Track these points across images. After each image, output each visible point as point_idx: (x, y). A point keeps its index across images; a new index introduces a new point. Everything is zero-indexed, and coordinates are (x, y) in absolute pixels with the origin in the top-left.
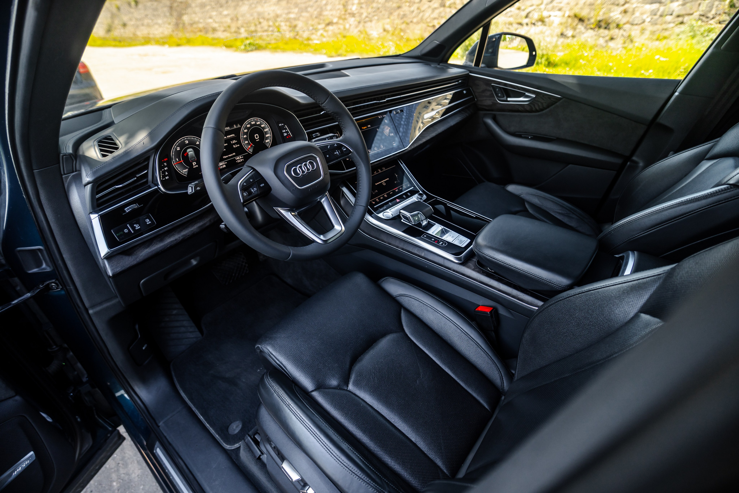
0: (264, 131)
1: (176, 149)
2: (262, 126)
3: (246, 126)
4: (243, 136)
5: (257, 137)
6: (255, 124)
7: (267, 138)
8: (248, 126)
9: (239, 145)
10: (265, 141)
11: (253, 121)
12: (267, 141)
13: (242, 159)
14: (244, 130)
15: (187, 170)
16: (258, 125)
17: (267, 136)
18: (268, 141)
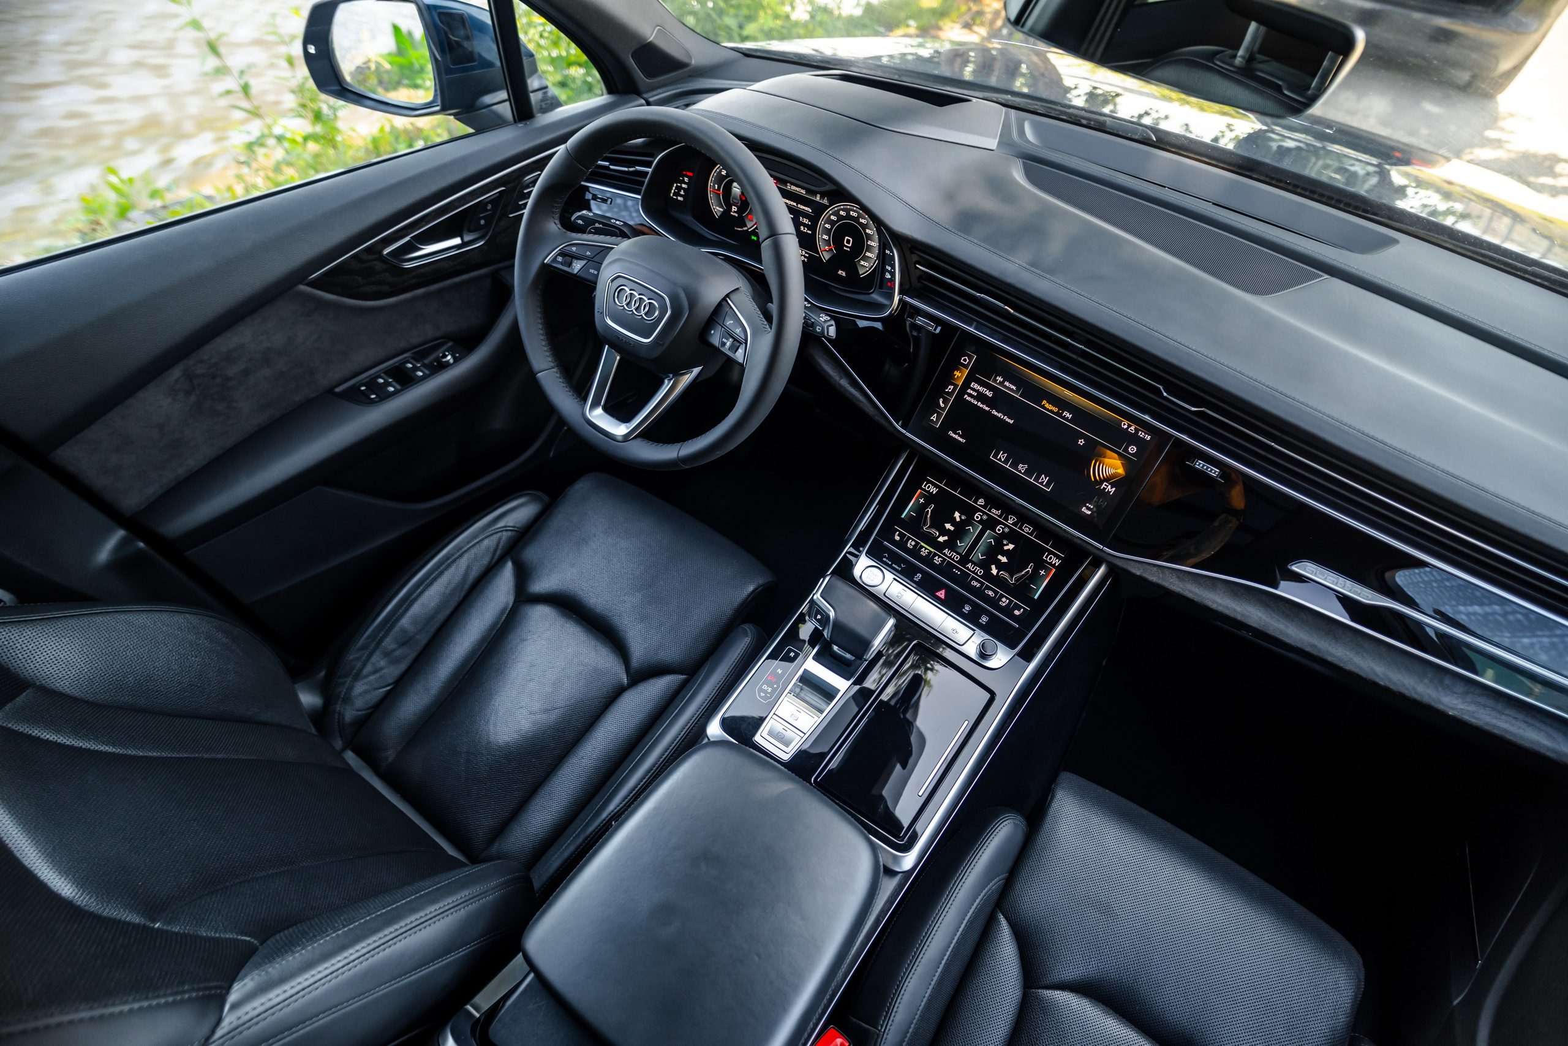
0: (867, 242)
1: (721, 171)
2: (868, 231)
3: (839, 211)
4: (825, 224)
5: (848, 242)
6: (856, 219)
7: (866, 259)
8: (842, 213)
9: (810, 232)
10: (859, 261)
11: (854, 211)
12: (862, 263)
13: (805, 257)
14: (831, 214)
15: (722, 210)
16: (861, 224)
17: (868, 254)
18: (866, 264)
